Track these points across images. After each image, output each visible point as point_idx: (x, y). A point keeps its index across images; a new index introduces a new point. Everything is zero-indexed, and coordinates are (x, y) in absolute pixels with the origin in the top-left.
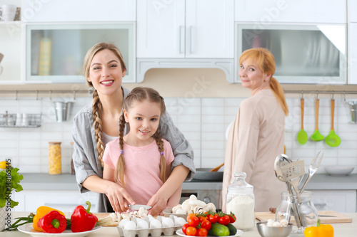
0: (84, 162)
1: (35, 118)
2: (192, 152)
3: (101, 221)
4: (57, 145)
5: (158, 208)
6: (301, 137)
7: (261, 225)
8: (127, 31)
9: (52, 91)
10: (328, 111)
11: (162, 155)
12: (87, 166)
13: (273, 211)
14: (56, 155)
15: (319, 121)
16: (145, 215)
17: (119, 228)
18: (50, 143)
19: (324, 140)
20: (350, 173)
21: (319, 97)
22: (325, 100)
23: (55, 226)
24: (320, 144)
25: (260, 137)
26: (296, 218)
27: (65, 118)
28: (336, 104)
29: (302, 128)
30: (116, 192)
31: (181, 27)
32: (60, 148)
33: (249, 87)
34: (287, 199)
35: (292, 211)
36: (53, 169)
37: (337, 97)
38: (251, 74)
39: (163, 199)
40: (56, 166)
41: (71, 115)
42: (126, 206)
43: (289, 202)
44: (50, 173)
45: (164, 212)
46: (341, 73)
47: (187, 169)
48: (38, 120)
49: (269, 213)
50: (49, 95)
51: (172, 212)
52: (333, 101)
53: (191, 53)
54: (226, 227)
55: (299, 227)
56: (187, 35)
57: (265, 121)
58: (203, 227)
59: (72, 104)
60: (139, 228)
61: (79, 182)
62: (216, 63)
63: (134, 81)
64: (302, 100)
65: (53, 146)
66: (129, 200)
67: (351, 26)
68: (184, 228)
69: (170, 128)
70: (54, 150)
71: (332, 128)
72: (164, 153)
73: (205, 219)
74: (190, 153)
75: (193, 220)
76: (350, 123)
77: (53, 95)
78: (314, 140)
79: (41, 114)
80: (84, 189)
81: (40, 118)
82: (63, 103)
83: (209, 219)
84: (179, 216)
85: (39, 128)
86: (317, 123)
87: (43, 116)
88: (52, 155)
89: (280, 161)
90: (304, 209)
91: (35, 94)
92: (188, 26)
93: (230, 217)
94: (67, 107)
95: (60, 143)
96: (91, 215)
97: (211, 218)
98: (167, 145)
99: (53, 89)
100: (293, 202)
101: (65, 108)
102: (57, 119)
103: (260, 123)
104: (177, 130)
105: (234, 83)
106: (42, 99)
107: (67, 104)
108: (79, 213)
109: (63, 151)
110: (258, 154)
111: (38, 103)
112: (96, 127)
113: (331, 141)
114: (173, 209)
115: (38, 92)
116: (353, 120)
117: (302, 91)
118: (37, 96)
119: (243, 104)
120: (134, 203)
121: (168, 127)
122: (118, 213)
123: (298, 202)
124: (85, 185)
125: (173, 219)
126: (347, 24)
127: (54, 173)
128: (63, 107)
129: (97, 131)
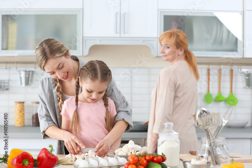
0: (46, 115)
1: (4, 83)
2: (131, 110)
3: (61, 160)
4: (21, 104)
5: (103, 151)
6: (208, 98)
7: (186, 163)
8: (75, 16)
9: (17, 63)
10: (228, 78)
11: (107, 109)
12: (49, 118)
13: (193, 153)
14: (21, 111)
15: (222, 86)
16: (94, 156)
17: (75, 166)
18: (16, 102)
19: (225, 101)
20: (245, 126)
21: (221, 68)
22: (226, 70)
23: (25, 164)
24: (222, 104)
25: (175, 97)
26: (212, 158)
27: (27, 83)
28: (234, 73)
29: (209, 91)
30: (70, 140)
31: (117, 13)
32: (23, 106)
33: (168, 60)
34: (205, 143)
35: (209, 153)
36: (18, 122)
37: (235, 68)
38: (167, 51)
39: (107, 144)
40: (20, 120)
41: (32, 80)
42: (78, 150)
43: (207, 146)
44: (16, 125)
45: (108, 154)
46: (239, 50)
47: (127, 123)
48: (6, 85)
49: (189, 155)
50: (15, 65)
51: (115, 154)
52: (232, 71)
53: (125, 33)
54: (159, 165)
55: (214, 165)
56: (122, 20)
57: (179, 85)
58: (141, 165)
59: (33, 72)
60: (91, 165)
61: (42, 131)
62: (144, 41)
63: (81, 55)
64: (209, 70)
65: (18, 105)
66: (80, 145)
67: (246, 13)
68: (126, 166)
69: (115, 91)
70: (19, 108)
71: (231, 91)
72: (109, 107)
73: (143, 158)
74: (130, 111)
75: (133, 159)
76: (245, 88)
77: (18, 65)
78: (217, 100)
79: (9, 80)
80: (45, 136)
81: (8, 83)
82: (26, 71)
83: (145, 159)
84: (121, 156)
85: (7, 91)
86: (219, 87)
87: (10, 82)
88: (18, 112)
89: (201, 114)
90: (219, 151)
91: (5, 65)
92: (122, 13)
93: (162, 157)
94: (29, 75)
95: (23, 103)
96: (53, 155)
97: (147, 158)
98: (111, 102)
99: (18, 61)
100: (210, 146)
101: (27, 76)
102: (21, 84)
103: (175, 87)
104: (120, 92)
105: (158, 57)
106: (10, 68)
107: (29, 72)
108: (44, 154)
109: (25, 108)
110: (174, 110)
111: (6, 71)
112: (58, 90)
113: (231, 101)
114: (116, 152)
115: (7, 63)
116: (247, 85)
117: (209, 62)
118: (6, 66)
119: (162, 72)
120: (84, 147)
121: (113, 90)
122: (73, 155)
123: (214, 145)
124: (47, 133)
125: (117, 159)
126: (243, 11)
127: (19, 125)
128: (26, 75)
129: (58, 93)
